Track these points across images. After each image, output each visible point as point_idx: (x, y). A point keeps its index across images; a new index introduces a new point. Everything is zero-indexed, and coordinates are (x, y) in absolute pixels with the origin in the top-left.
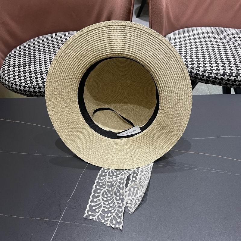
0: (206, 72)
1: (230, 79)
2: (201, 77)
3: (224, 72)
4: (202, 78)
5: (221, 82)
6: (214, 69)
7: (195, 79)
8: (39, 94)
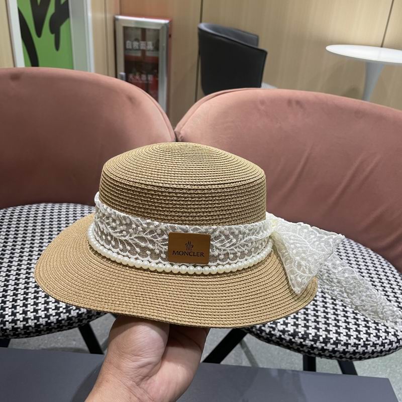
0: (266, 326)
1: (304, 343)
2: (259, 332)
3: (294, 330)
5: (291, 346)
6: (280, 323)
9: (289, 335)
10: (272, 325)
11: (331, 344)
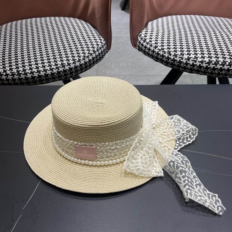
0: (190, 60)
1: (216, 67)
3: (209, 60)
4: (186, 67)
5: (206, 71)
7: (178, 68)
8: (7, 83)
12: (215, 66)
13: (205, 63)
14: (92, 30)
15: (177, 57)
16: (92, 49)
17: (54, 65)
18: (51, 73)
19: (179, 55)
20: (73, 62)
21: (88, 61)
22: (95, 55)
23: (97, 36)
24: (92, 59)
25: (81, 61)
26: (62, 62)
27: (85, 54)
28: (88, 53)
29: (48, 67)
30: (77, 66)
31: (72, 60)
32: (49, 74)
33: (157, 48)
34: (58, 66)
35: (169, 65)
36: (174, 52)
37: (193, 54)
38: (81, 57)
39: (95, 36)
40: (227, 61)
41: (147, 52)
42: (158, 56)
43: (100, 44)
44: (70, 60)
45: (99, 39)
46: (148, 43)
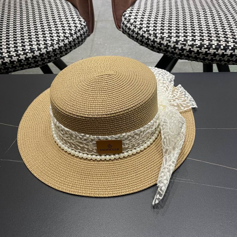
0: (179, 43)
1: (208, 52)
2: (173, 50)
3: (201, 43)
4: (174, 52)
5: (198, 56)
6: (189, 40)
9: (197, 47)
10: (183, 42)
11: (230, 50)
12: (207, 50)
13: (195, 46)
14: (71, 9)
15: (164, 40)
16: (68, 32)
17: (22, 50)
18: (18, 59)
19: (167, 38)
20: (44, 47)
21: (63, 46)
22: (73, 39)
23: (76, 17)
24: (68, 43)
25: (54, 46)
26: (31, 46)
27: (60, 37)
28: (63, 36)
29: (13, 52)
30: (49, 51)
31: (43, 45)
32: (15, 61)
33: (142, 30)
34: (25, 52)
35: (155, 49)
36: (161, 34)
37: (182, 37)
38: (54, 40)
39: (74, 17)
40: (222, 44)
41: (131, 34)
42: (143, 39)
43: (79, 26)
44: (42, 44)
45: (79, 20)
46: (132, 24)
